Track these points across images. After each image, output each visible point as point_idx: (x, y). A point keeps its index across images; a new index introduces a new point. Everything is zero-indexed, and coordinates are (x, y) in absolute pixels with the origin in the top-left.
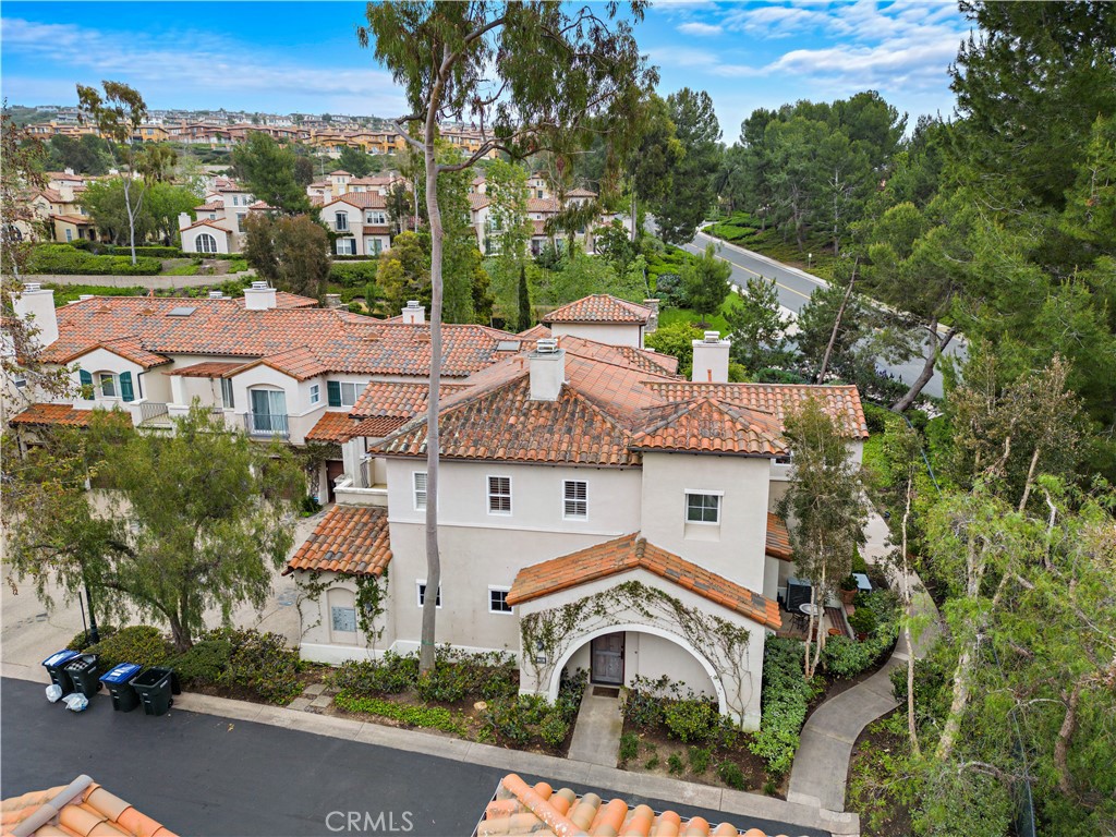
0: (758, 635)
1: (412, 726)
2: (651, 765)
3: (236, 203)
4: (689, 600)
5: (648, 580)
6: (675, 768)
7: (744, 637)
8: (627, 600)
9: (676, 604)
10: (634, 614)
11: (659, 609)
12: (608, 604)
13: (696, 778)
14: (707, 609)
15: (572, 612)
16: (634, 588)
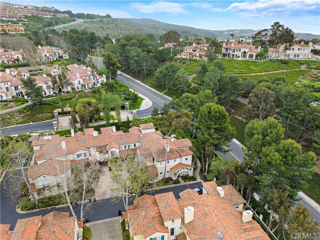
0: (193, 168)
1: (166, 185)
2: (187, 182)
3: (5, 85)
4: (187, 167)
5: (184, 167)
6: (189, 181)
7: (192, 169)
8: (183, 169)
9: (186, 168)
10: (183, 170)
11: (185, 169)
12: (181, 170)
13: (191, 181)
14: (189, 168)
15: (178, 171)
16: (183, 168)
